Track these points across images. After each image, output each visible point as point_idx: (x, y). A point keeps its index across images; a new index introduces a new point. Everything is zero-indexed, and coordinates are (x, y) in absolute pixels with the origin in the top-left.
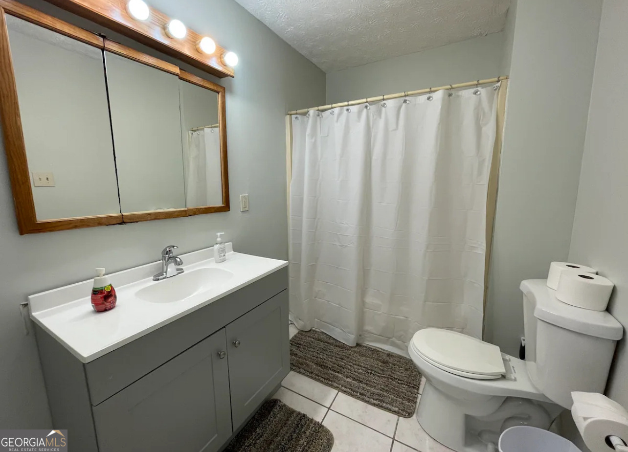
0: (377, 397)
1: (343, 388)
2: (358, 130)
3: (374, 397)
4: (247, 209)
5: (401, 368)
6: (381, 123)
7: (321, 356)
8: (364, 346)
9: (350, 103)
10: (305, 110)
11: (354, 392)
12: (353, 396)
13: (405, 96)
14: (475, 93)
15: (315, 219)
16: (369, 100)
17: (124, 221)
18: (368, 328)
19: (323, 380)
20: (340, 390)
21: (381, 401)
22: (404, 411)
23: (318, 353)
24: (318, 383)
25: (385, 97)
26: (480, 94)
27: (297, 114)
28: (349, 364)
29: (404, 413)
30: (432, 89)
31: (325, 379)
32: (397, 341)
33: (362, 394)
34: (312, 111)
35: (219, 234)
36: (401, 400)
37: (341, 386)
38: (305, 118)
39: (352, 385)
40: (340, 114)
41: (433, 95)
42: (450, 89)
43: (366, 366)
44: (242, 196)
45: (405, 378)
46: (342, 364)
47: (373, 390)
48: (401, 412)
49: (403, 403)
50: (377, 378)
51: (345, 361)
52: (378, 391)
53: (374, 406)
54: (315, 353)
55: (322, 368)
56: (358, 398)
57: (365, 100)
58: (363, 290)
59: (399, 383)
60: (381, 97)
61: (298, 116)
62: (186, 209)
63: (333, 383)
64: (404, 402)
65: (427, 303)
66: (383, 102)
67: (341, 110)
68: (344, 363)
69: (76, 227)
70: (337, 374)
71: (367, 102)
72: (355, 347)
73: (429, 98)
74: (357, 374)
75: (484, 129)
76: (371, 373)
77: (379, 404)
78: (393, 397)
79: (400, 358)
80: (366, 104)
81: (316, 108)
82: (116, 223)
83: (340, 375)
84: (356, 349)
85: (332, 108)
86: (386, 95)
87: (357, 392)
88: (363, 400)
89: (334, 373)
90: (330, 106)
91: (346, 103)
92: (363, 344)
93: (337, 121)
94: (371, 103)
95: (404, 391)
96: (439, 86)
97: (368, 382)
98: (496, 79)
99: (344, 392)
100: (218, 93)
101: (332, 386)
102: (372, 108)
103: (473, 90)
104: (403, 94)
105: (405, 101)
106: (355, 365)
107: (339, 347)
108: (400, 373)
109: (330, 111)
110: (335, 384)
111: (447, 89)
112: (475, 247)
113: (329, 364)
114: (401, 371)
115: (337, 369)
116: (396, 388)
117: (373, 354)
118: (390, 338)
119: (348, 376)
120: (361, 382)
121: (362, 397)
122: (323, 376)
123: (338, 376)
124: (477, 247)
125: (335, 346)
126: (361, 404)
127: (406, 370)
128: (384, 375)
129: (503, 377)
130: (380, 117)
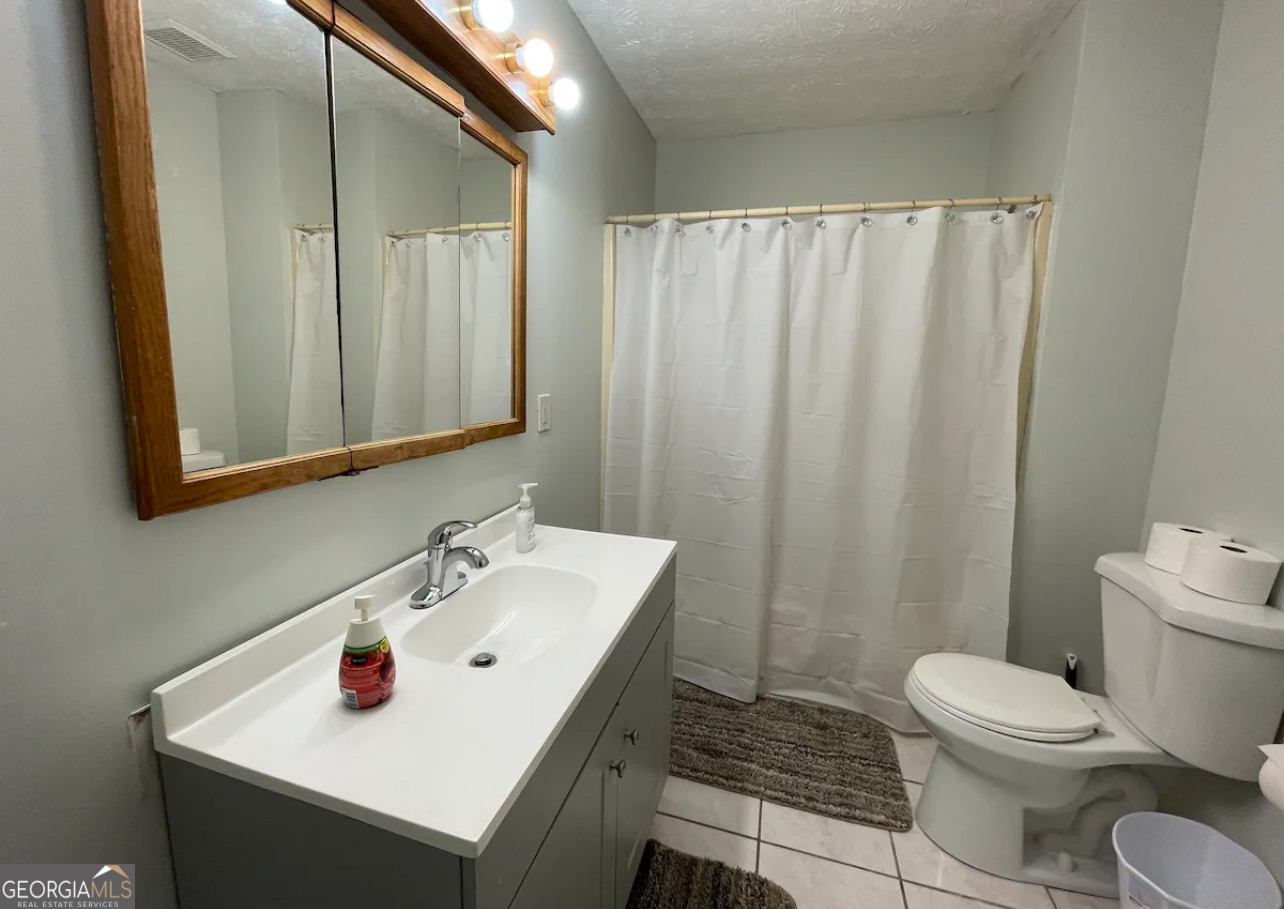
0: (839, 800)
1: (769, 792)
2: (767, 268)
3: (832, 801)
4: (547, 427)
5: (855, 735)
6: (813, 256)
7: (698, 731)
8: (770, 699)
9: (750, 212)
10: (649, 217)
11: (792, 796)
12: (794, 805)
13: (865, 210)
14: (994, 218)
15: (665, 444)
16: (791, 210)
17: (355, 467)
18: (778, 661)
19: (724, 781)
20: (763, 797)
21: (850, 806)
22: (895, 819)
23: (689, 725)
24: (714, 789)
25: (825, 208)
26: (1002, 222)
27: (627, 223)
28: (759, 739)
29: (899, 823)
30: (918, 204)
31: (727, 779)
32: (837, 682)
33: (810, 799)
34: (666, 221)
35: (525, 487)
36: (882, 798)
37: (763, 789)
38: (646, 233)
39: (784, 782)
40: (729, 232)
41: (919, 215)
42: (951, 207)
43: (792, 740)
44: (542, 398)
45: (869, 753)
46: (747, 741)
47: (824, 786)
48: (893, 822)
49: (887, 803)
50: (820, 761)
51: (749, 735)
52: (835, 787)
53: (840, 819)
54: (683, 726)
55: (712, 756)
56: (805, 808)
57: (783, 210)
58: (770, 589)
59: (863, 765)
60: (816, 208)
61: (630, 227)
62: (461, 431)
63: (746, 785)
64: (888, 800)
65: (902, 604)
66: (819, 218)
67: (732, 225)
68: (748, 738)
69: (264, 488)
70: (745, 764)
71: (787, 214)
72: (755, 703)
73: (910, 220)
74: (781, 757)
75: (1006, 285)
76: (807, 753)
77: (848, 813)
78: (866, 794)
79: (845, 715)
80: (785, 218)
81: (676, 216)
82: (338, 472)
83: (753, 766)
84: (758, 708)
85: (710, 218)
86: (825, 204)
87: (798, 796)
88: (815, 810)
89: (741, 763)
90: (705, 214)
91: (742, 212)
92: (767, 695)
93: (722, 246)
94: (797, 217)
95: (879, 779)
96: (932, 200)
97: (809, 773)
98: (1032, 199)
99: (774, 800)
100: (515, 165)
101: (743, 791)
102: (797, 227)
103: (989, 214)
104: (861, 206)
105: (864, 220)
106: (771, 740)
107: (726, 707)
108: (856, 745)
109: (706, 223)
110: (751, 787)
111: (945, 207)
112: (986, 497)
113: (724, 747)
114: (858, 740)
115: (742, 753)
116: (864, 776)
117: (793, 712)
118: (821, 678)
119: (769, 765)
120: (796, 773)
121: (811, 804)
122: (721, 773)
123: (749, 769)
124: (990, 498)
125: (715, 706)
126: (812, 819)
127: (866, 736)
128: (831, 754)
129: (1096, 732)
130: (810, 245)
